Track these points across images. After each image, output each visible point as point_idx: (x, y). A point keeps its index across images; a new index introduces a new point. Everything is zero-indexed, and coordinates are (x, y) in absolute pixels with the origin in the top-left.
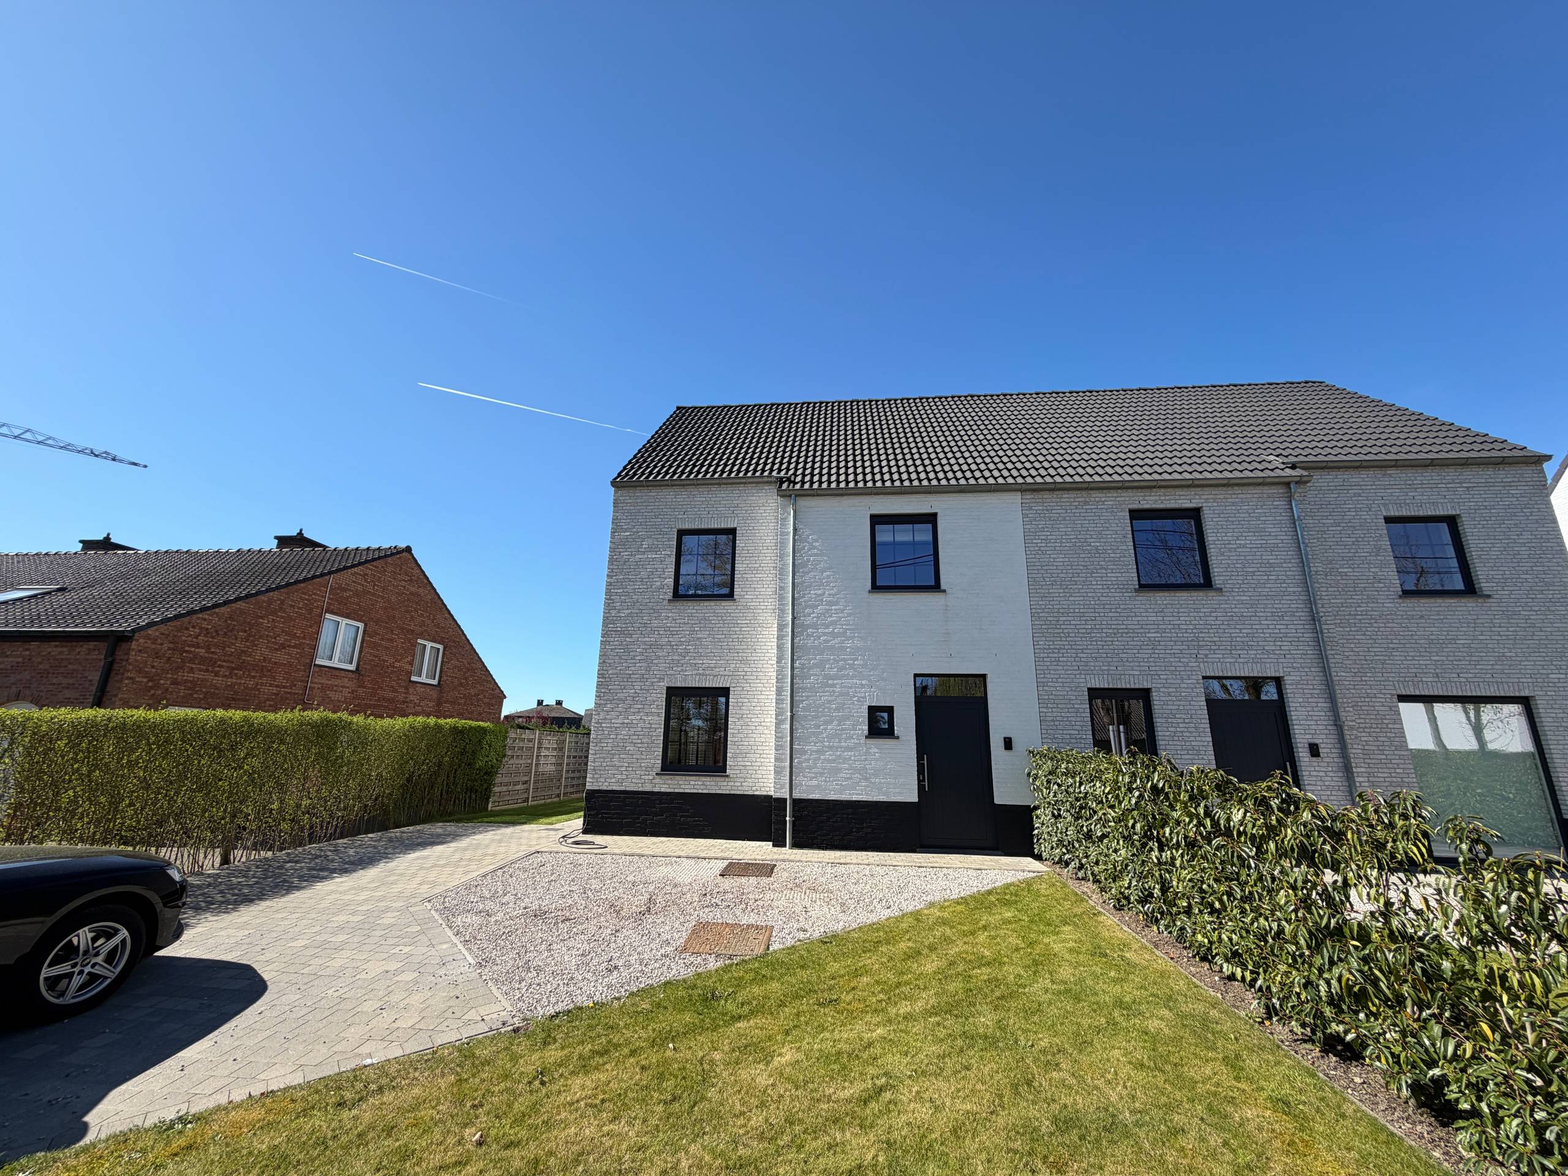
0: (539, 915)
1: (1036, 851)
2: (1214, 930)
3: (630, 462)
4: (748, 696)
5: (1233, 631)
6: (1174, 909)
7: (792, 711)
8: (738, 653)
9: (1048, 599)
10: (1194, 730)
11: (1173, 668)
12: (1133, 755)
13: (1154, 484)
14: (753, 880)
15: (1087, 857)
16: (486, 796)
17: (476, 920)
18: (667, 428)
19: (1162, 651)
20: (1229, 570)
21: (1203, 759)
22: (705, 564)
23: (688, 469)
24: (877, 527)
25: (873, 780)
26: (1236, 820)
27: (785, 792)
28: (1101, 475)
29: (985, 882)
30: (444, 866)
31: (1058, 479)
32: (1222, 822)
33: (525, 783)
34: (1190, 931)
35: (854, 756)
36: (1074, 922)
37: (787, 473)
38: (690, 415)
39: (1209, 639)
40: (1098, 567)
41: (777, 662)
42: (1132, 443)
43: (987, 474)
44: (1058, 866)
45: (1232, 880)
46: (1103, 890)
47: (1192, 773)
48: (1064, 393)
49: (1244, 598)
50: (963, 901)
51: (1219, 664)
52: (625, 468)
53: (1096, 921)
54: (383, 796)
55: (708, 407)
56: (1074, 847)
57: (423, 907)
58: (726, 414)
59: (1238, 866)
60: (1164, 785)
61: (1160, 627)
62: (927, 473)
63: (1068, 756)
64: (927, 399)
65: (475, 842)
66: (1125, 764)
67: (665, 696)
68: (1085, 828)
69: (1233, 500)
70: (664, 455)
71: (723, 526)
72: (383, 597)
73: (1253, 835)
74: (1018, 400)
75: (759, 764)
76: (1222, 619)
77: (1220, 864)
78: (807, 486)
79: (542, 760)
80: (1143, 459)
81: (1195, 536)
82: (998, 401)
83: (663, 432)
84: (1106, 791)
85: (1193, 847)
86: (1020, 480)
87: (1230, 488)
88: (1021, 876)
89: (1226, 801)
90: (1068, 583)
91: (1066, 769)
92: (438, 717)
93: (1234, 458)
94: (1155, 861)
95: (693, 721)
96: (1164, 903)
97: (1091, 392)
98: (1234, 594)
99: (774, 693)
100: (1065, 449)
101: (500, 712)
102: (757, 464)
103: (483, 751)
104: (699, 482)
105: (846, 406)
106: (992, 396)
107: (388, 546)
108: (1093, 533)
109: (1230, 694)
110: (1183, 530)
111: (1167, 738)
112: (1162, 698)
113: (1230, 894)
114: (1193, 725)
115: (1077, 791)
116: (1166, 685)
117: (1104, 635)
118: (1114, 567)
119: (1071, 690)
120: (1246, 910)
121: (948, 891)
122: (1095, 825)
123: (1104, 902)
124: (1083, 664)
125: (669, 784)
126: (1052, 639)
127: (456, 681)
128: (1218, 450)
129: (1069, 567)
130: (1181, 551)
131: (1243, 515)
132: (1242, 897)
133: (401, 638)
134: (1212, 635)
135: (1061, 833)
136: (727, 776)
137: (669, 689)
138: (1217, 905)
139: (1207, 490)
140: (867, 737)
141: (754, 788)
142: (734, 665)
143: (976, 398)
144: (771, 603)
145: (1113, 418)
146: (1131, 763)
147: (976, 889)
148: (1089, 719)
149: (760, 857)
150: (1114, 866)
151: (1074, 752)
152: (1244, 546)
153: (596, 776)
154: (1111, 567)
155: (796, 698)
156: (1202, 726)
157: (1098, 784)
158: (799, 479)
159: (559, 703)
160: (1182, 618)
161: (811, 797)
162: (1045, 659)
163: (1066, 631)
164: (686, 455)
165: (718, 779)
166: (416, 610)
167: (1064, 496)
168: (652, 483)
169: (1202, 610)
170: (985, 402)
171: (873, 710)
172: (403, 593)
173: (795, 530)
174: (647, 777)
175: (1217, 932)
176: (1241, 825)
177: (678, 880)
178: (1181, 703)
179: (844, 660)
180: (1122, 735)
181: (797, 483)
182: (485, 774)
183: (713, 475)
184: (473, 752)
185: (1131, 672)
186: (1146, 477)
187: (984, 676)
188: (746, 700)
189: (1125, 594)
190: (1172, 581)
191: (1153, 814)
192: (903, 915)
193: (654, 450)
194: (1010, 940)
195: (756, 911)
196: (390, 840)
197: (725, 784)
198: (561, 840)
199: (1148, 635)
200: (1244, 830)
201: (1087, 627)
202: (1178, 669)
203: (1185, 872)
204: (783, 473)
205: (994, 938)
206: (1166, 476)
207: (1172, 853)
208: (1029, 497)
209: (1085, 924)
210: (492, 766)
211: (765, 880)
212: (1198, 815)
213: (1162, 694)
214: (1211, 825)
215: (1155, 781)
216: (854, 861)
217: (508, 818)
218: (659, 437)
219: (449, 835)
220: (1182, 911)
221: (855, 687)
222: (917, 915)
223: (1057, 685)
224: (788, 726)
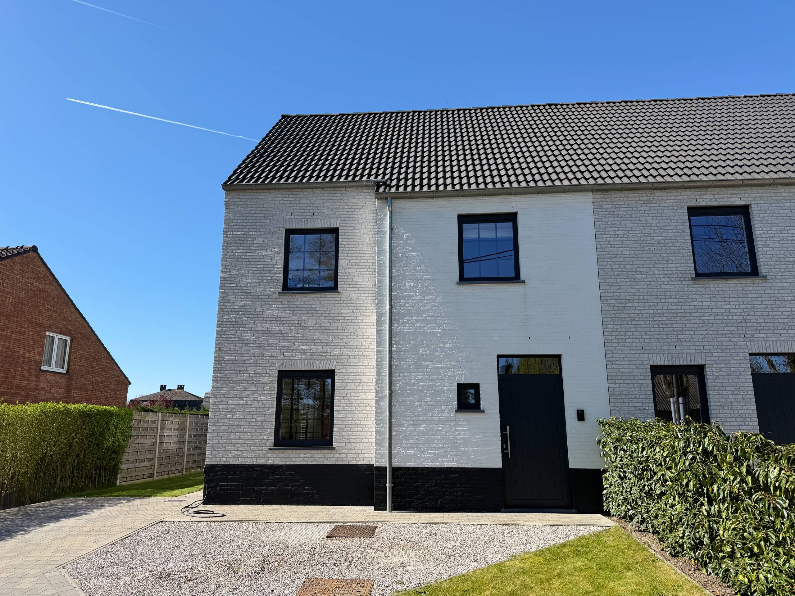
0: (164, 577)
1: (605, 508)
2: (754, 570)
3: (239, 167)
4: (351, 377)
5: (775, 313)
6: (720, 554)
7: (390, 389)
8: (342, 339)
9: (616, 287)
10: (741, 400)
11: (724, 347)
12: (687, 423)
13: (710, 184)
14: (356, 540)
15: (648, 512)
16: (114, 471)
17: (107, 583)
18: (273, 135)
19: (716, 332)
20: (773, 260)
21: (748, 425)
22: (312, 260)
23: (294, 174)
24: (465, 226)
25: (462, 449)
26: (772, 476)
27: (385, 462)
28: (663, 177)
29: (560, 536)
30: (75, 536)
31: (625, 180)
32: (761, 479)
33: (150, 460)
34: (733, 572)
35: (446, 427)
36: (636, 568)
37: (383, 178)
38: (294, 124)
39: (755, 321)
40: (660, 258)
41: (377, 347)
42: (690, 147)
43: (562, 176)
44: (624, 520)
45: (768, 528)
46: (661, 540)
47: (736, 437)
48: (632, 102)
49: (786, 284)
50: (541, 553)
51: (763, 342)
52: (235, 173)
53: (655, 567)
54: (18, 475)
55: (311, 116)
56: (637, 504)
57: (58, 573)
58: (328, 123)
59: (773, 516)
60: (713, 448)
61: (714, 310)
62: (509, 176)
63: (632, 425)
64: (510, 108)
65: (104, 514)
66: (681, 431)
67: (277, 379)
68: (646, 487)
69: (777, 198)
70: (271, 161)
71: (327, 226)
72: (12, 294)
73: (787, 490)
74: (591, 109)
75: (362, 437)
76: (767, 303)
77: (759, 514)
78: (401, 189)
79: (165, 440)
80: (700, 162)
81: (744, 230)
82: (573, 110)
83: (270, 139)
84: (665, 455)
85: (737, 501)
86: (592, 181)
87: (774, 188)
88: (592, 530)
89: (765, 460)
90: (634, 273)
91: (630, 436)
92: (67, 402)
93: (778, 160)
94: (705, 514)
95: (305, 401)
96: (712, 549)
97: (655, 101)
98: (777, 281)
99: (374, 374)
100: (632, 153)
101: (126, 397)
102: (357, 169)
103: (111, 432)
104: (304, 186)
105: (436, 115)
106: (568, 105)
107: (15, 246)
108: (655, 228)
109: (775, 368)
110: (736, 225)
111: (718, 408)
112: (714, 373)
113: (766, 540)
114: (740, 396)
115: (640, 455)
116: (718, 362)
117: (665, 319)
118: (674, 258)
119: (636, 368)
120: (780, 553)
121: (528, 545)
122: (655, 484)
123: (662, 550)
124: (646, 344)
125: (281, 458)
126: (620, 323)
127: (83, 369)
128: (765, 154)
129: (635, 259)
130: (734, 244)
131: (785, 211)
132: (776, 542)
133: (31, 331)
134: (758, 317)
135: (626, 492)
136: (334, 449)
137: (280, 372)
138: (756, 550)
139: (755, 190)
140: (456, 411)
141: (358, 459)
142: (338, 350)
143: (553, 107)
144: (370, 295)
145: (675, 124)
146: (686, 430)
147: (552, 543)
148: (652, 393)
149: (363, 520)
150: (671, 519)
151: (638, 422)
152: (786, 239)
153: (214, 452)
154: (672, 258)
155: (393, 378)
156: (748, 396)
157: (658, 449)
158: (394, 183)
159: (181, 387)
160: (732, 303)
161: (408, 465)
162: (613, 341)
163: (632, 315)
164: (292, 160)
165: (325, 451)
166: (43, 305)
167: (631, 195)
168: (261, 187)
169: (749, 296)
170: (561, 110)
171: (462, 388)
172: (32, 290)
173: (391, 229)
174: (260, 452)
175: (755, 573)
176: (776, 481)
177: (290, 542)
178: (730, 377)
179: (436, 344)
180: (681, 406)
181: (393, 187)
182: (113, 452)
183: (316, 180)
184: (101, 433)
185: (688, 351)
186: (703, 178)
187: (559, 357)
188: (349, 381)
189: (684, 283)
190: (726, 270)
191: (703, 474)
192: (489, 567)
193: (262, 156)
194: (581, 585)
195: (359, 568)
196: (27, 514)
197: (332, 455)
198: (184, 510)
199: (703, 318)
200: (779, 485)
201: (650, 311)
202: (728, 347)
203: (729, 523)
204: (380, 178)
205: (567, 584)
206: (720, 177)
207: (719, 507)
208: (599, 196)
209: (645, 570)
210: (119, 446)
211: (367, 541)
212: (741, 474)
213: (714, 370)
214: (752, 482)
215: (706, 445)
216: (446, 521)
217: (135, 492)
218: (266, 143)
219: (80, 508)
220: (727, 555)
221: (446, 368)
222: (500, 567)
223: (624, 363)
224: (387, 403)
